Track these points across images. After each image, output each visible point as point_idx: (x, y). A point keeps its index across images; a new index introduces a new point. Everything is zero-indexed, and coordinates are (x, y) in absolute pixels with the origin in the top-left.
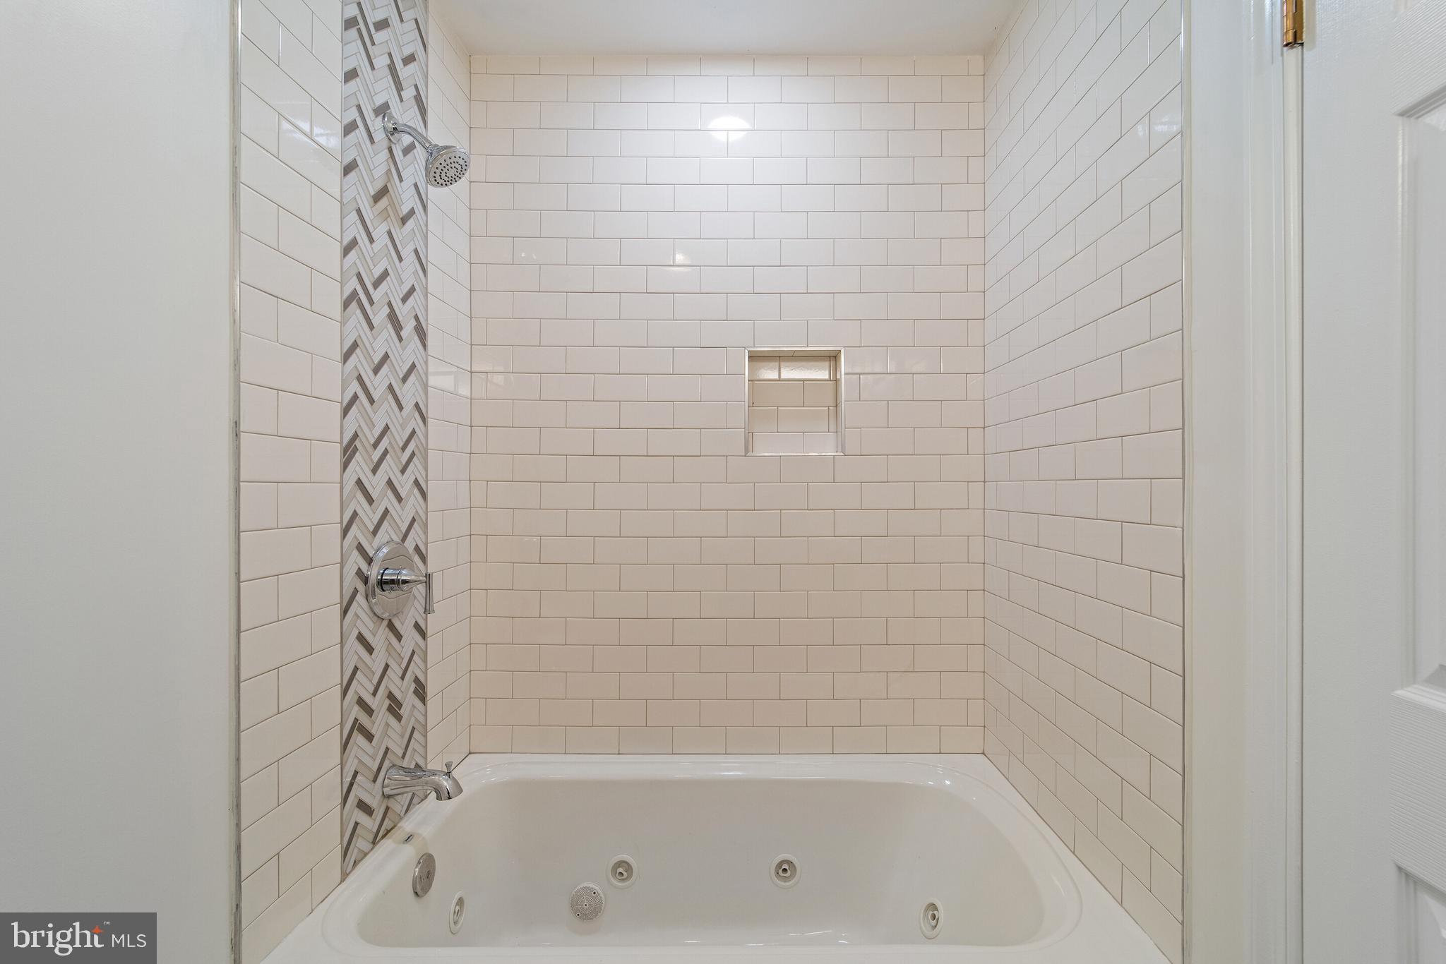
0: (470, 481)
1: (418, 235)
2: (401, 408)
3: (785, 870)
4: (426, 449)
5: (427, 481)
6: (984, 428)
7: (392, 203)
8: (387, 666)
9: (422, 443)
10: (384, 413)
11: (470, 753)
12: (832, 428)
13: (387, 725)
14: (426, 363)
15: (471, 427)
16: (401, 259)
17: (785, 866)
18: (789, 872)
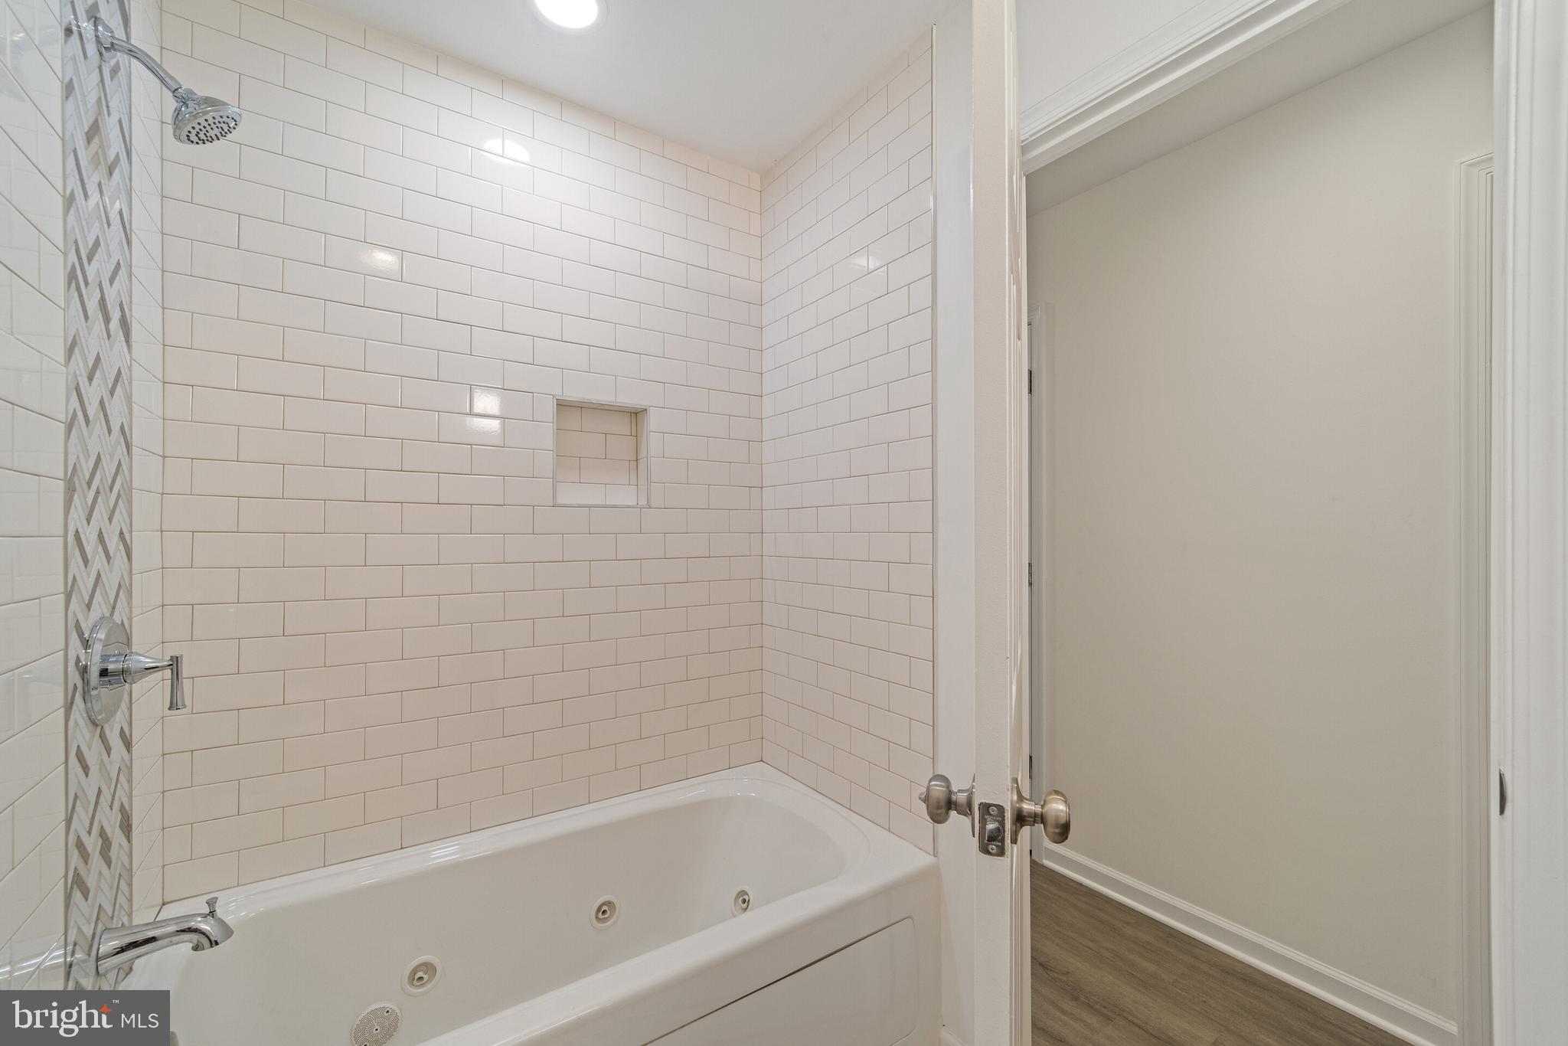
0: (162, 531)
1: (123, 192)
2: (110, 431)
3: (604, 912)
4: (130, 489)
5: (131, 532)
6: (762, 488)
7: (102, 146)
8: (100, 791)
9: (126, 480)
10: (97, 440)
11: (164, 905)
12: (633, 481)
13: (100, 873)
14: (130, 369)
15: (164, 457)
16: (109, 225)
17: (605, 908)
18: (608, 911)
